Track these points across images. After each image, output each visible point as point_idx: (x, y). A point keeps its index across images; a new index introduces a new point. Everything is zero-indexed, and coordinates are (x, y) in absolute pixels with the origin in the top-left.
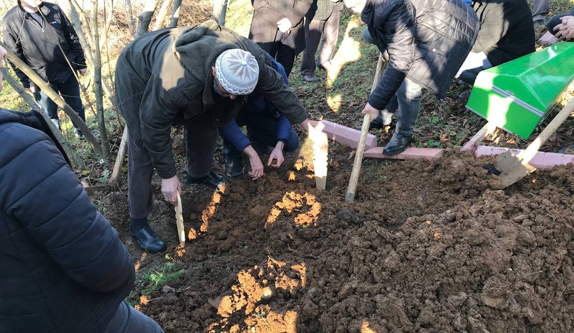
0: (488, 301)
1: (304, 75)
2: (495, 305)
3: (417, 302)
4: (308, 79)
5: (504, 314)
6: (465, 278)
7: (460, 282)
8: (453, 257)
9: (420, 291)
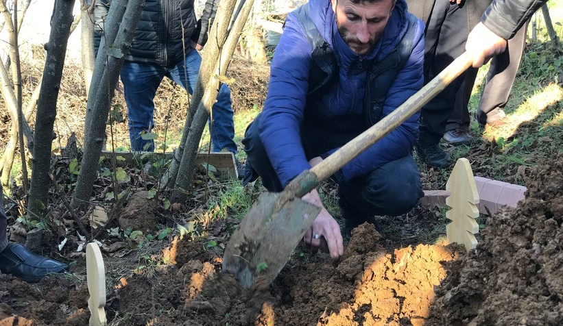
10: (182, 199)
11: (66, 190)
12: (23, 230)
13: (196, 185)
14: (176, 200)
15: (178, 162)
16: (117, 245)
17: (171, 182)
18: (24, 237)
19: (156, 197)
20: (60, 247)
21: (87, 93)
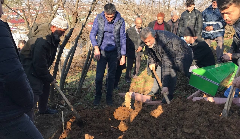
0: (186, 130)
1: (126, 80)
2: (189, 132)
3: (155, 131)
4: (128, 82)
5: (193, 135)
6: (176, 121)
7: (174, 123)
8: (171, 112)
9: (157, 126)
10: (79, 97)
11: (56, 96)
12: (49, 105)
13: (81, 94)
14: (77, 97)
15: (78, 90)
16: (67, 107)
17: (77, 94)
18: (49, 106)
19: (74, 97)
20: (56, 108)
21: (60, 77)
